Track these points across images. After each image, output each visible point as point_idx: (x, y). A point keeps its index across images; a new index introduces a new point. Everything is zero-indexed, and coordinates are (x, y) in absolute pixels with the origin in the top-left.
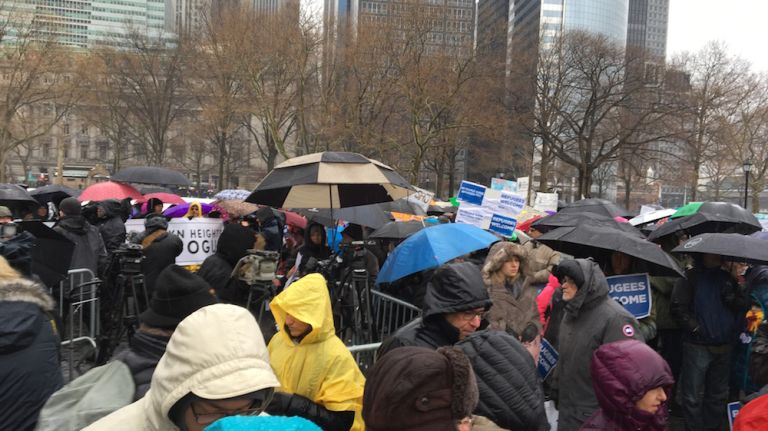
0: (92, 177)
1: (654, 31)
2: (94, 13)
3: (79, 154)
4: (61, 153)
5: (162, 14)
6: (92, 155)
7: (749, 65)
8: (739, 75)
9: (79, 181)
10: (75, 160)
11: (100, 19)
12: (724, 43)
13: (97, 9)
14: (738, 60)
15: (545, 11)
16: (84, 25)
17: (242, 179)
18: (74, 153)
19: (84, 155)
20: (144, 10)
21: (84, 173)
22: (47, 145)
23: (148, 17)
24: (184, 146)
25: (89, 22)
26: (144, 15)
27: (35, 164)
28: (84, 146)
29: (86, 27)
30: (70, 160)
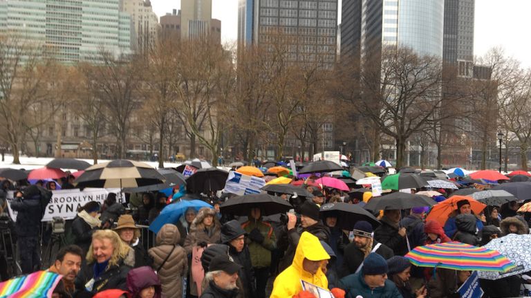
0: (81, 149)
1: (464, 38)
2: (83, 39)
3: (73, 134)
4: (60, 134)
5: (129, 38)
6: (81, 134)
7: (519, 63)
8: (512, 71)
9: (72, 152)
10: (70, 138)
11: (88, 42)
12: (500, 49)
13: (85, 36)
14: (511, 60)
15: (385, 28)
16: (77, 47)
17: (181, 148)
18: (70, 133)
19: (76, 134)
20: (116, 36)
21: (76, 147)
22: (52, 129)
23: (119, 40)
24: (142, 127)
25: (81, 45)
26: (116, 38)
27: (44, 141)
28: (76, 128)
29: (78, 49)
30: (67, 137)
